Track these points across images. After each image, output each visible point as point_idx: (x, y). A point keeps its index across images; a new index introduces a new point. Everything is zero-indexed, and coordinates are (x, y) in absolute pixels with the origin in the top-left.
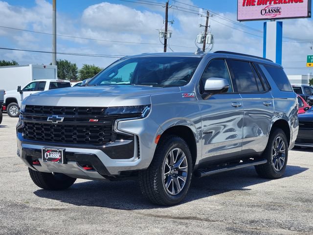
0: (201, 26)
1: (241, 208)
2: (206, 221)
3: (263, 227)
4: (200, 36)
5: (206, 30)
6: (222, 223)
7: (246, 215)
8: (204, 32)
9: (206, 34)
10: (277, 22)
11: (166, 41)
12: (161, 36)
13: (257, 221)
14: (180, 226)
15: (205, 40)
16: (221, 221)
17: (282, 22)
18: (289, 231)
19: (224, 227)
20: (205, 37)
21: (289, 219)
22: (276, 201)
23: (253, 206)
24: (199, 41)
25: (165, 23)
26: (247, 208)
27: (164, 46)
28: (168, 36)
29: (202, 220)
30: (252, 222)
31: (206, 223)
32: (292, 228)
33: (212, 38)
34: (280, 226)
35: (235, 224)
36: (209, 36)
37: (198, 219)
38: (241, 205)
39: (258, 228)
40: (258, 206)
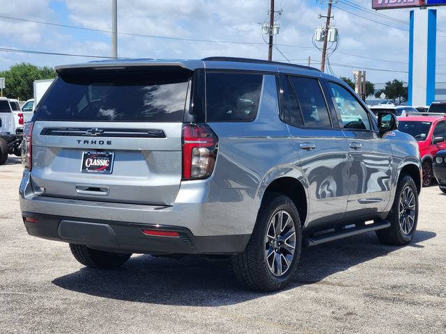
0: (321, 16)
1: (381, 271)
2: (339, 285)
3: (407, 293)
4: (319, 31)
5: (328, 23)
6: (358, 288)
7: (387, 279)
8: (324, 25)
9: (328, 28)
10: (429, 10)
11: (271, 38)
12: (265, 32)
13: (400, 287)
14: (308, 292)
15: (327, 36)
16: (356, 286)
17: (435, 10)
18: (438, 298)
19: (361, 293)
20: (327, 32)
21: (438, 284)
22: (424, 262)
23: (395, 268)
24: (318, 38)
25: (270, 14)
26: (388, 271)
27: (268, 46)
28: (275, 31)
29: (334, 285)
30: (394, 287)
31: (339, 288)
32: (442, 294)
33: (337, 33)
34: (428, 292)
35: (374, 289)
36: (332, 31)
37: (329, 284)
38: (380, 268)
39: (401, 294)
40: (401, 268)
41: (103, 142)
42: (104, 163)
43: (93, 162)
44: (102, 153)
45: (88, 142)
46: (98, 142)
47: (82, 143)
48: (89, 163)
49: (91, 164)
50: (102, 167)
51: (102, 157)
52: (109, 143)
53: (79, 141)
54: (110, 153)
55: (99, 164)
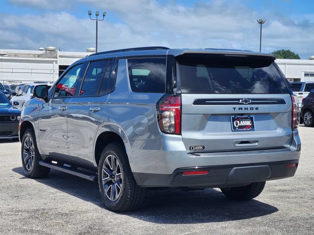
41: (253, 108)
42: (248, 123)
43: (240, 123)
44: (246, 116)
45: (242, 109)
46: (249, 109)
47: (237, 109)
48: (237, 124)
49: (239, 124)
50: (248, 126)
51: (246, 119)
52: (257, 109)
53: (234, 109)
54: (251, 116)
55: (245, 124)
